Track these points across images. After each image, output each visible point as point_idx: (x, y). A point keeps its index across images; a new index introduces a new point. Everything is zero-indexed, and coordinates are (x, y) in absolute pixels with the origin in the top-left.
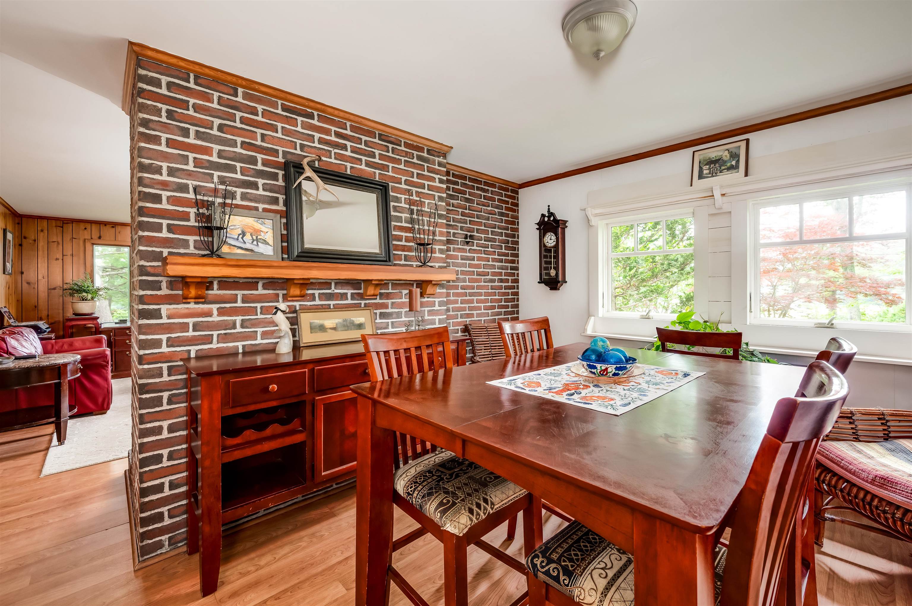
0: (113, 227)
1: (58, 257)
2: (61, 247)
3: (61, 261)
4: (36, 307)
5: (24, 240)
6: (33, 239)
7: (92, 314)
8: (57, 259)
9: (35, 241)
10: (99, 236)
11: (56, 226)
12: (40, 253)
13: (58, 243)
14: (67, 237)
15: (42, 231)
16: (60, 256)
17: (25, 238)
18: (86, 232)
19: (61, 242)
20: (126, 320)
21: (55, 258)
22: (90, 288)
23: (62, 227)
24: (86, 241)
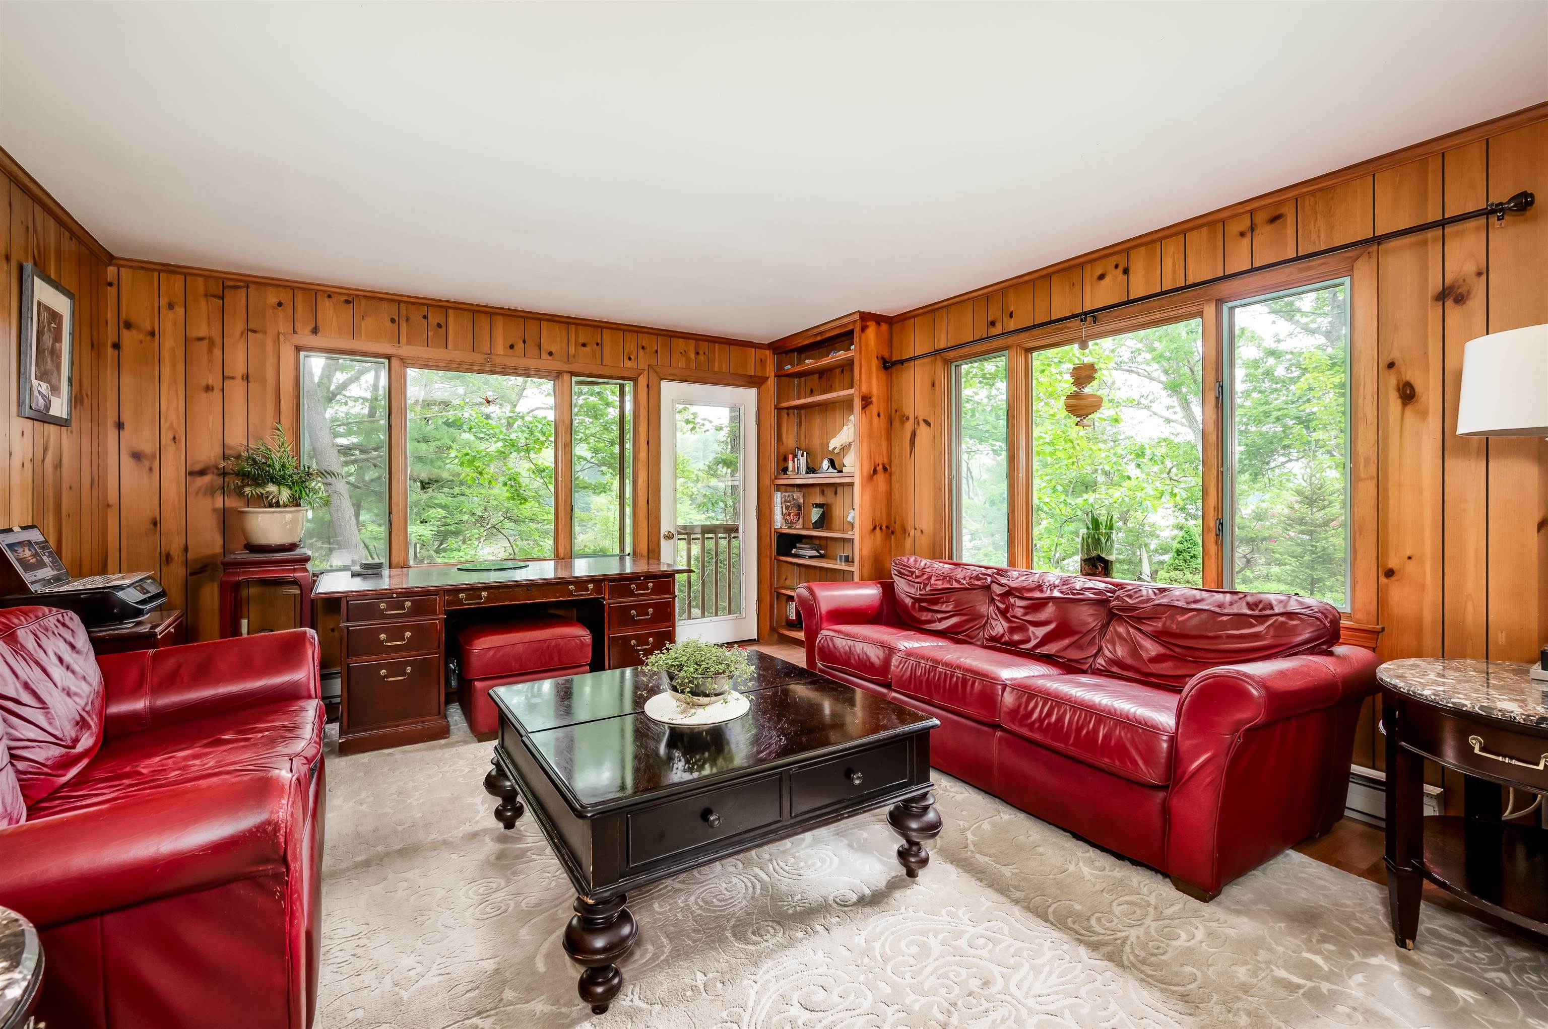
0: (347, 302)
1: (210, 382)
2: (217, 352)
3: (217, 394)
4: (155, 524)
5: (125, 333)
6: (149, 328)
7: (292, 547)
8: (208, 389)
9: (152, 334)
10: (313, 326)
11: (206, 295)
12: (166, 370)
13: (212, 343)
14: (236, 327)
15: (171, 306)
16: (214, 379)
17: (128, 325)
18: (280, 312)
19: (218, 340)
20: (379, 566)
21: (204, 384)
22: (290, 471)
23: (222, 298)
24: (282, 338)
